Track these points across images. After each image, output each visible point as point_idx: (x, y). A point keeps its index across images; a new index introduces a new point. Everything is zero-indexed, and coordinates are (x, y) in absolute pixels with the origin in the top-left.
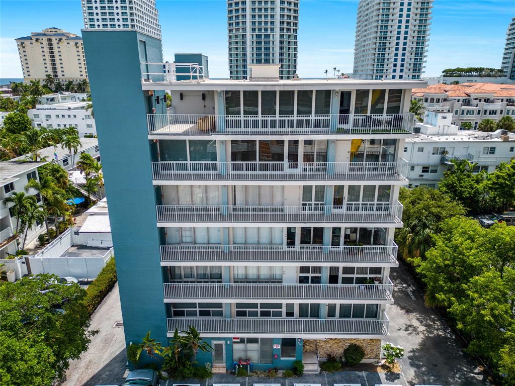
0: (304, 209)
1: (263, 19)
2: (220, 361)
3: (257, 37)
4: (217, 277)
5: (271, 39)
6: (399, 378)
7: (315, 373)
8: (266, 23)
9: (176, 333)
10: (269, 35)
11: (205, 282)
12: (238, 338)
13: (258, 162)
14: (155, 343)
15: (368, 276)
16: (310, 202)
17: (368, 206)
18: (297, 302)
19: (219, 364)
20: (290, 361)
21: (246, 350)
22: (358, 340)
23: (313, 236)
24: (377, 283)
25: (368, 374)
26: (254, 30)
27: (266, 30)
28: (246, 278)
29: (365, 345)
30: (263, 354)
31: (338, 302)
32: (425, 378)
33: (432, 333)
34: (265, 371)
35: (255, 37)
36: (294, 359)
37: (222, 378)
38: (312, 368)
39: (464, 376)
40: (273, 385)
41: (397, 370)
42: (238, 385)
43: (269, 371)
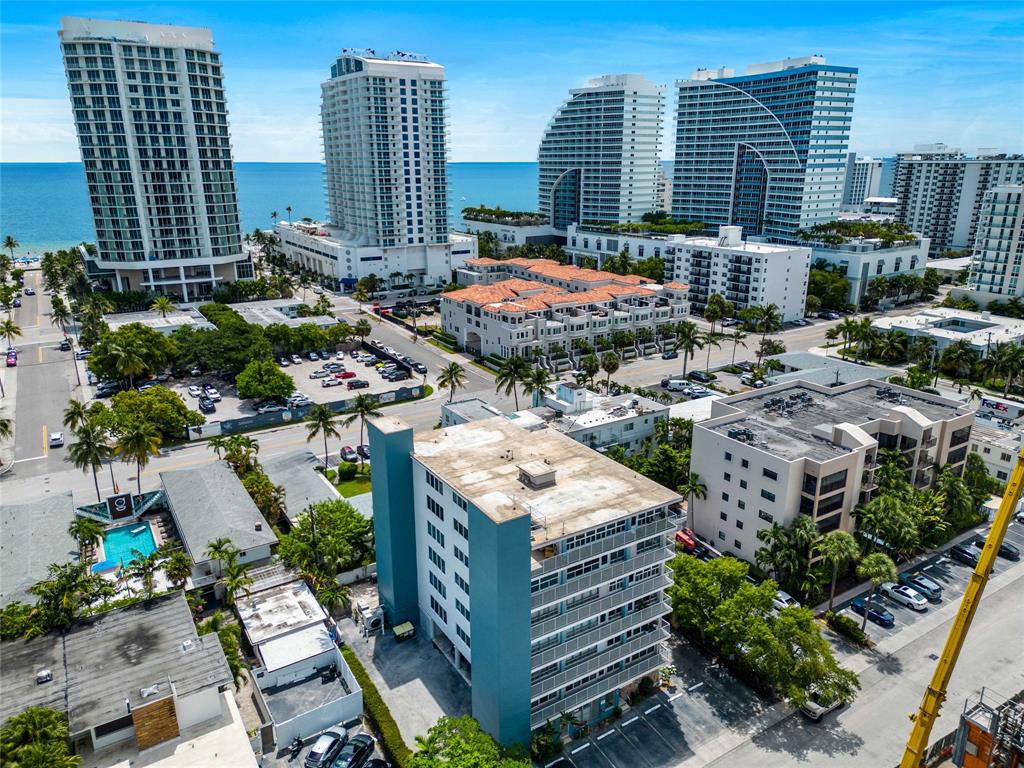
3: (153, 178)
5: (185, 181)
6: (676, 689)
7: (627, 711)
8: (169, 152)
12: (579, 708)
18: (605, 667)
19: (565, 736)
20: (611, 709)
21: (583, 717)
22: (646, 675)
25: (658, 695)
26: (145, 164)
27: (171, 164)
29: (651, 675)
32: (690, 682)
33: (674, 645)
34: (596, 727)
35: (149, 178)
37: (573, 746)
38: (625, 708)
39: (710, 670)
40: (610, 732)
41: (672, 684)
42: (588, 744)
43: (599, 725)
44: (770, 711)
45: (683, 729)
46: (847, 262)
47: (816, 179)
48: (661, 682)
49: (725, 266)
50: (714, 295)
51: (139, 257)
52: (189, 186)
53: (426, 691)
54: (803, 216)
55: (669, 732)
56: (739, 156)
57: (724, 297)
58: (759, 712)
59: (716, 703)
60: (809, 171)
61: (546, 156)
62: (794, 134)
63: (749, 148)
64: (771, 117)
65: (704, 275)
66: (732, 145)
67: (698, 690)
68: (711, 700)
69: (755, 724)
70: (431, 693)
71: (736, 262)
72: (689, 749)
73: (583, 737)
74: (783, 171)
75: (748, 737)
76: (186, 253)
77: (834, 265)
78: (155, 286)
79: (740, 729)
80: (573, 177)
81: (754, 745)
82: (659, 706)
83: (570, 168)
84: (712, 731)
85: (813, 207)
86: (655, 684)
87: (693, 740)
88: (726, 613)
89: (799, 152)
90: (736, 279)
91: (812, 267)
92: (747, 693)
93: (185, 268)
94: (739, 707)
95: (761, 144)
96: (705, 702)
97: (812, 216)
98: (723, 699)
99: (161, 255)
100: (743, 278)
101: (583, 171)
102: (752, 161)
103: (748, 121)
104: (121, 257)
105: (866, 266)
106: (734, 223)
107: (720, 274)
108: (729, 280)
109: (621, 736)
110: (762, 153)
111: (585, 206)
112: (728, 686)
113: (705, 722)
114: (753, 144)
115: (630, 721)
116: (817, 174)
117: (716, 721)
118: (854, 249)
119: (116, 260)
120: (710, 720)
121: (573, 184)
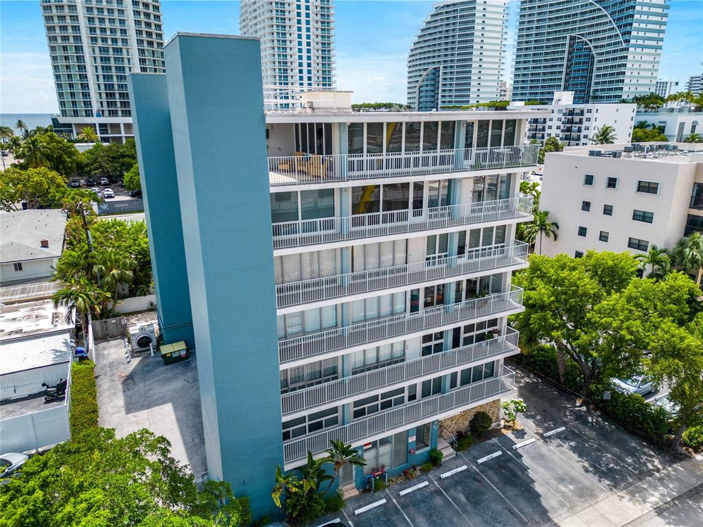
0: (429, 264)
1: (107, 25)
2: (348, 482)
3: (100, 51)
4: (330, 372)
5: (125, 55)
6: (526, 433)
7: (451, 457)
8: (113, 31)
9: (310, 456)
10: (121, 49)
11: (317, 383)
12: (370, 443)
13: (381, 213)
14: (290, 479)
15: (486, 330)
16: (434, 255)
17: (480, 252)
18: (418, 381)
19: (347, 487)
20: (425, 452)
21: (377, 457)
22: (481, 406)
23: (437, 297)
24: (496, 335)
25: (499, 439)
26: (94, 40)
27: (114, 41)
28: (365, 365)
29: (487, 408)
30: (396, 454)
31: (459, 369)
32: (546, 425)
33: (521, 382)
34: (400, 475)
35: (97, 51)
36: (428, 449)
37: (358, 501)
38: (447, 452)
39: (573, 412)
40: (421, 485)
41: (518, 426)
42: (384, 501)
43: (405, 473)
44: (675, 470)
45: (538, 488)
46: (665, 122)
47: (638, 58)
48: (502, 423)
49: (559, 120)
50: (551, 138)
51: (89, 114)
52: (129, 60)
53: (173, 417)
54: (626, 89)
55: (516, 491)
56: (570, 46)
57: (558, 139)
58: (658, 471)
59: (588, 455)
60: (631, 49)
61: (413, 60)
62: (619, 19)
63: (580, 38)
64: (599, 10)
65: (540, 130)
66: (564, 38)
67: (558, 436)
68: (580, 451)
69: (655, 488)
70: (178, 420)
71: (569, 115)
72: (549, 520)
73: (377, 489)
74: (608, 53)
75: (648, 507)
76: (126, 113)
77: (653, 125)
78: (101, 138)
79: (632, 494)
80: (434, 74)
81: (660, 520)
82: (500, 453)
83: (431, 67)
84: (586, 494)
85: (634, 81)
86: (493, 425)
87: (556, 505)
88: (613, 312)
89: (623, 34)
90: (569, 130)
91: (635, 127)
92: (633, 444)
93: (124, 124)
94: (626, 462)
95: (590, 34)
96: (571, 453)
97: (633, 89)
98: (597, 450)
99: (106, 113)
100: (575, 127)
101: (441, 68)
102: (581, 49)
103: (579, 16)
104: (76, 113)
105: (682, 125)
106: (566, 89)
107: (554, 127)
108: (562, 131)
109: (438, 492)
110: (590, 41)
111: (443, 96)
112: (603, 434)
113: (573, 480)
114: (583, 35)
115: (454, 472)
116: (638, 53)
117: (591, 480)
118: (672, 110)
119: (72, 116)
120: (581, 479)
121: (433, 80)
